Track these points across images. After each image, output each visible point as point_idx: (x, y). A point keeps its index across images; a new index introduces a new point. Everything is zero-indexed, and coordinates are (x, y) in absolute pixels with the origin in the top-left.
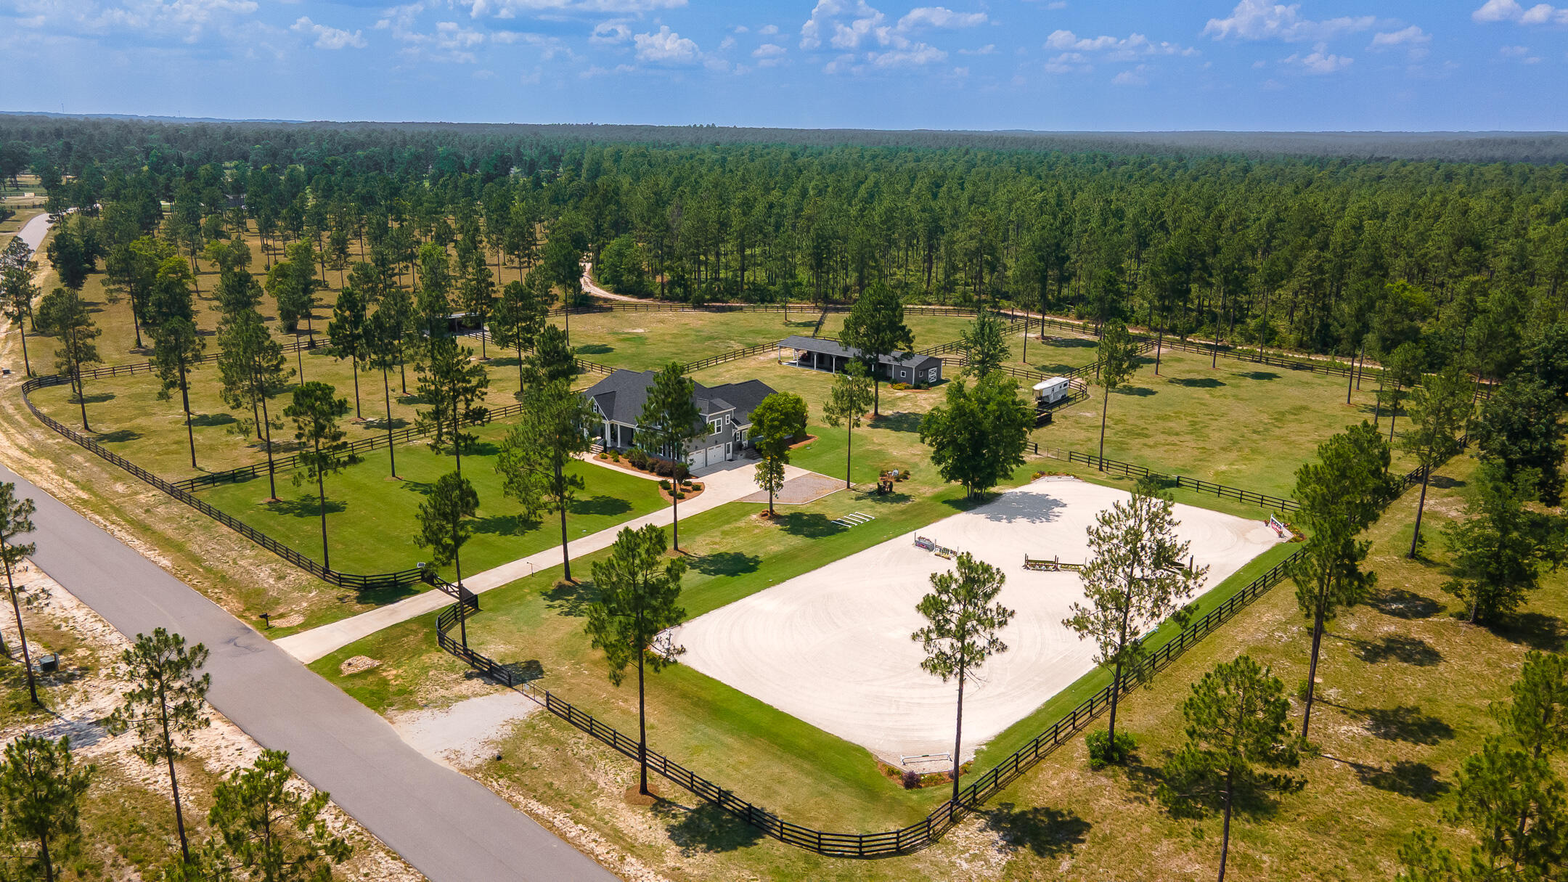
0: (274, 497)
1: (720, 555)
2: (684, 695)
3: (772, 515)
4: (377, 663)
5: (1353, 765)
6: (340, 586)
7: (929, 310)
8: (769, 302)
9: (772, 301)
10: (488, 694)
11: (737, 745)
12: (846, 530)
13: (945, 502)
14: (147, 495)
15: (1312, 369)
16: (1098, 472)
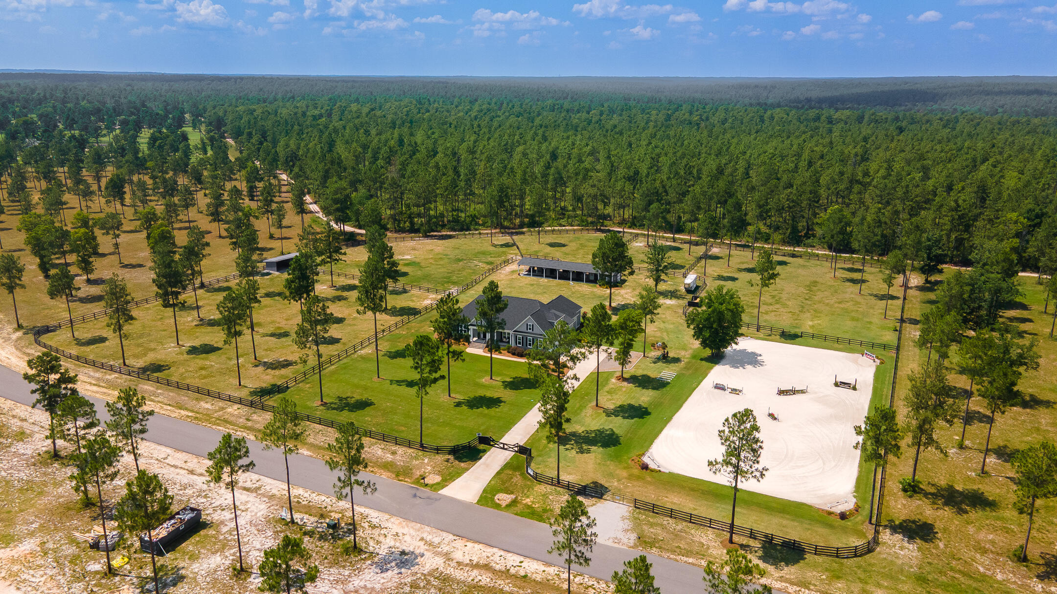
0: (322, 401)
1: (620, 406)
2: (693, 490)
3: (622, 378)
4: (513, 496)
5: (1007, 477)
6: (438, 453)
7: (564, 230)
8: (467, 230)
9: (468, 229)
10: (594, 504)
11: (745, 512)
12: (669, 383)
13: (702, 359)
14: (233, 409)
15: (801, 257)
16: (756, 333)
